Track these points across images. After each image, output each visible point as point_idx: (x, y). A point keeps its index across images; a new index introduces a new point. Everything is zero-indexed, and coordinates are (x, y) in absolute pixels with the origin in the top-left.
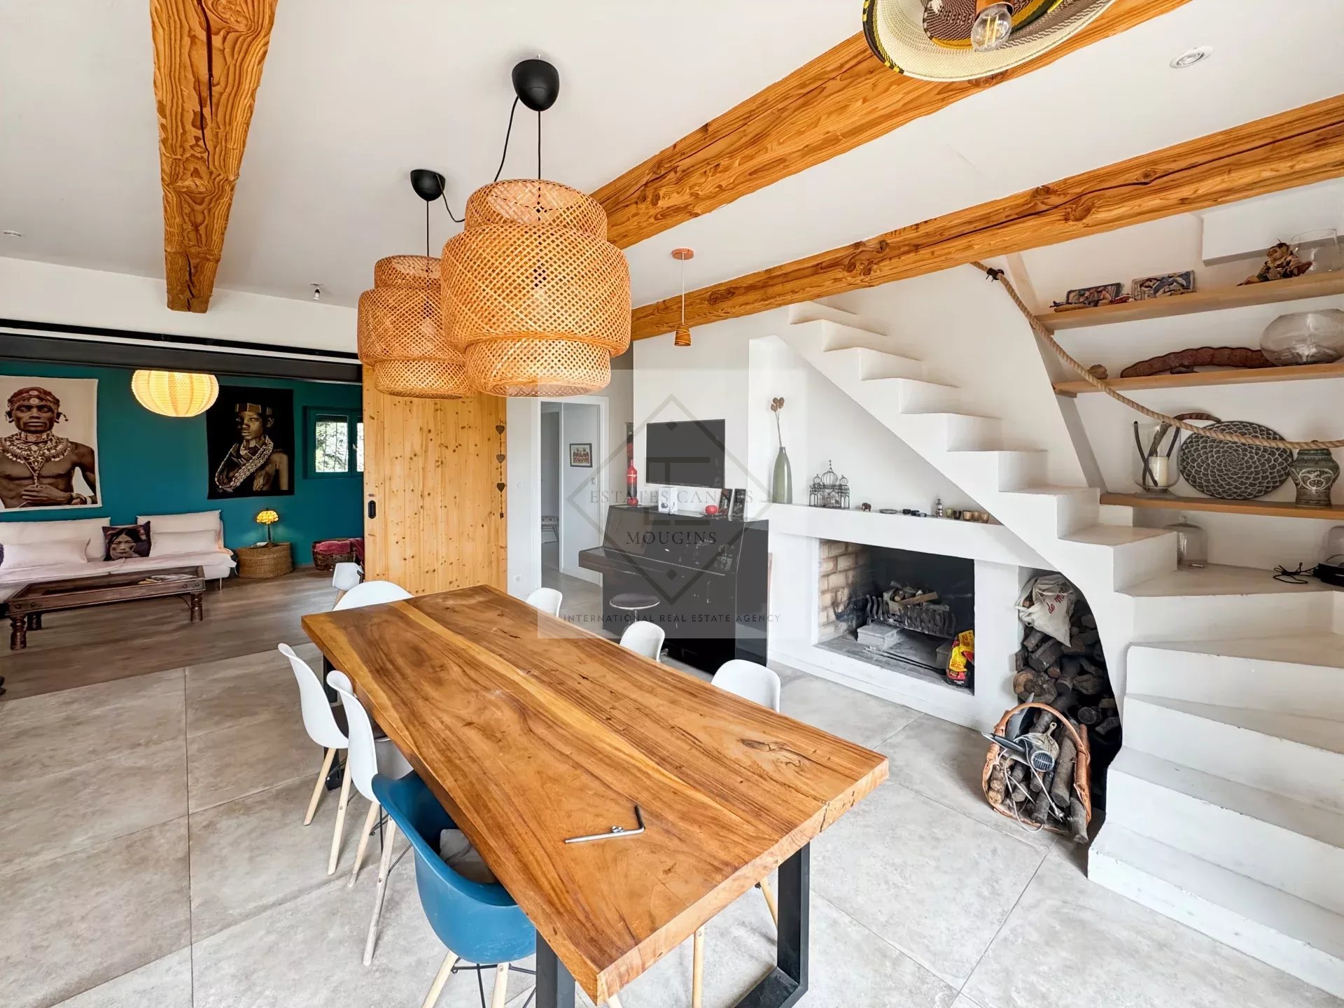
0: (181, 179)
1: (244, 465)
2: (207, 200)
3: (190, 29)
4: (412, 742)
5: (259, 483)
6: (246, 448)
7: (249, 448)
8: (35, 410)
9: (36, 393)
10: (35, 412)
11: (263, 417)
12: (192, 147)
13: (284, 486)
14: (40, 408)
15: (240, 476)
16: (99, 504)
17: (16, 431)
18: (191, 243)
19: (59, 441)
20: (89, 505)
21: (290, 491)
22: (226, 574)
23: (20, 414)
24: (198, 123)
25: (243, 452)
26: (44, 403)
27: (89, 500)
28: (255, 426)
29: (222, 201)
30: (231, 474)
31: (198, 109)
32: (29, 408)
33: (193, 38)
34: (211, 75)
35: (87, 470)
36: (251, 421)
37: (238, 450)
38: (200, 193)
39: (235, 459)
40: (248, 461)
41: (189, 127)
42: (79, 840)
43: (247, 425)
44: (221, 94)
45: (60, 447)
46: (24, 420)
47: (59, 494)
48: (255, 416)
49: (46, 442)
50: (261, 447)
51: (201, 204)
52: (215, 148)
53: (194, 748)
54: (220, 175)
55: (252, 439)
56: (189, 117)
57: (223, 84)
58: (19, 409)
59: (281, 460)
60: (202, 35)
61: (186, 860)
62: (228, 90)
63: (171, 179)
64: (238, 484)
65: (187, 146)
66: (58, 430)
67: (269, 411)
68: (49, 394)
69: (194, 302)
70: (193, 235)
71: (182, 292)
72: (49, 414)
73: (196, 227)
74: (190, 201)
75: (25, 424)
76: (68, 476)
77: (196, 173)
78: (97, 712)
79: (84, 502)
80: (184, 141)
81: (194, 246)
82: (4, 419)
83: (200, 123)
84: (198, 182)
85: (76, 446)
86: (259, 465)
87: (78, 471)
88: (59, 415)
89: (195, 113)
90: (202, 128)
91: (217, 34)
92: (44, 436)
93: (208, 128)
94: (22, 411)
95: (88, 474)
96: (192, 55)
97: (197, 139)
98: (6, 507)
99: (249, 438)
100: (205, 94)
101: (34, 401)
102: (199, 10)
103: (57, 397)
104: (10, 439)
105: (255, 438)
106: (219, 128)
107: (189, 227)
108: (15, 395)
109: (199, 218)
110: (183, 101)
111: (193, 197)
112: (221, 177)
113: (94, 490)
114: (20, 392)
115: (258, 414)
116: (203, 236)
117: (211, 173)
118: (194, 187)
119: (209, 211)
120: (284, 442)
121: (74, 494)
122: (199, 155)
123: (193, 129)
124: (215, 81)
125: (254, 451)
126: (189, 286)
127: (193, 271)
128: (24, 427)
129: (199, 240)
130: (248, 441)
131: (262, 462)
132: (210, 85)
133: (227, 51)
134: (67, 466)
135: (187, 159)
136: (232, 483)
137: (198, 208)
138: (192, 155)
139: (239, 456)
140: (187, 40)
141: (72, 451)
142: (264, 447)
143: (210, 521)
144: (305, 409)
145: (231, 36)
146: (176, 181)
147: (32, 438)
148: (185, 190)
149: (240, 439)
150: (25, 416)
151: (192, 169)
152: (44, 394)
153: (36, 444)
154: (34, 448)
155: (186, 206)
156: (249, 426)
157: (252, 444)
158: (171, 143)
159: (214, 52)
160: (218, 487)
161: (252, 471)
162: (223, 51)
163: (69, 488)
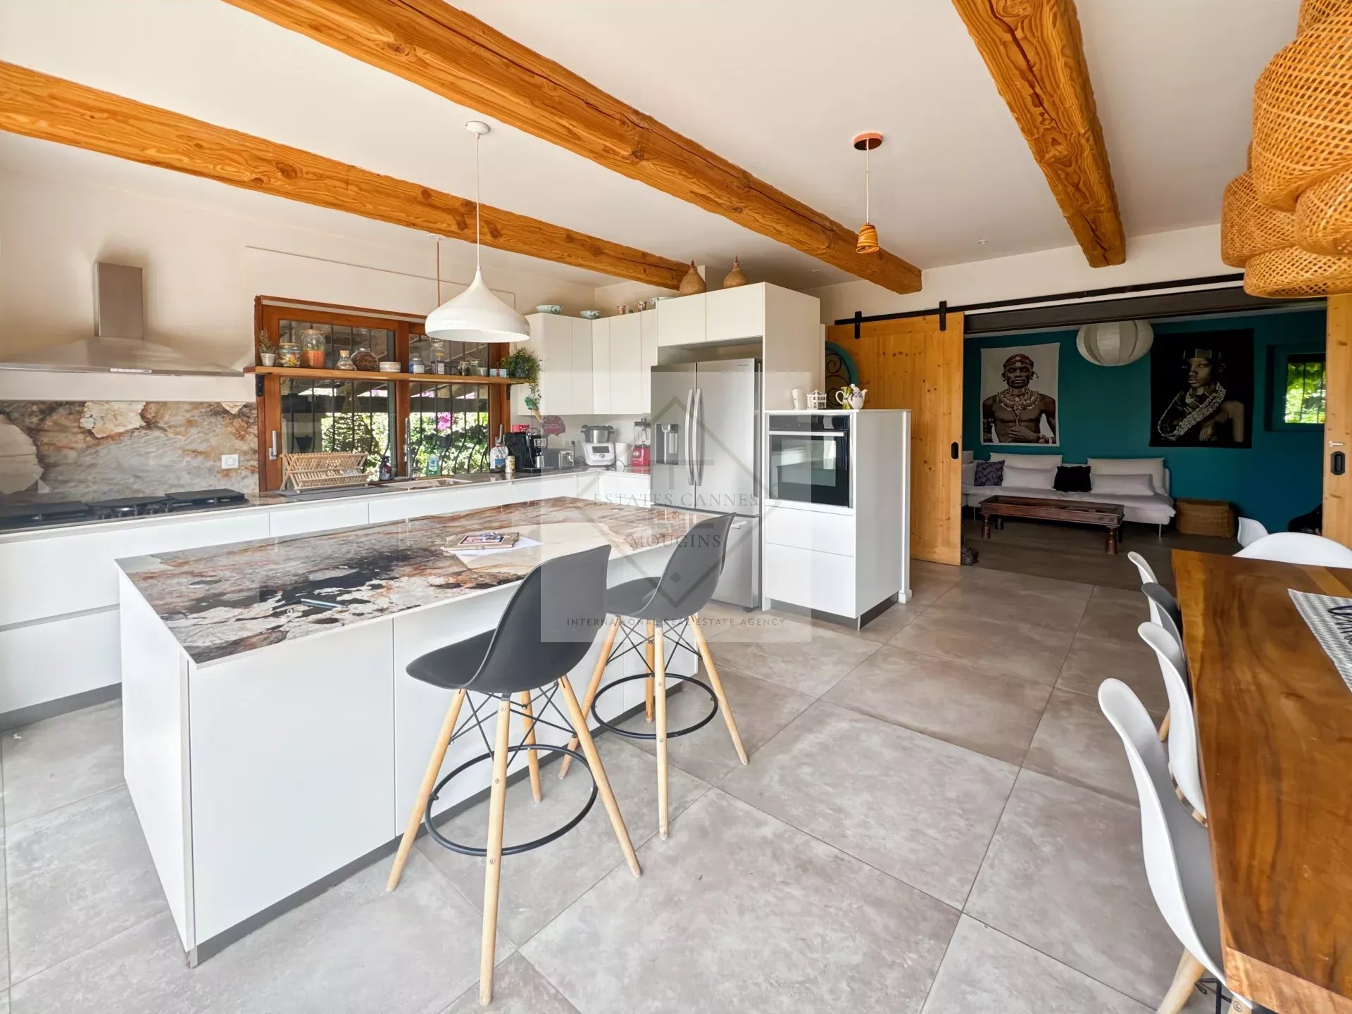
0: (1047, 152)
1: (1190, 413)
2: (1073, 159)
3: (1000, 40)
4: (1197, 673)
5: (1206, 432)
6: (1192, 396)
7: (1197, 396)
8: (1018, 371)
9: (1019, 358)
10: (1018, 373)
11: (1212, 363)
12: (1041, 123)
13: (1239, 436)
14: (1021, 369)
15: (1184, 426)
16: (1058, 444)
17: (1007, 387)
18: (1080, 203)
19: (1032, 393)
20: (1050, 445)
21: (1247, 443)
22: (1166, 522)
23: (1010, 375)
24: (1037, 101)
25: (1189, 400)
26: (1024, 365)
27: (1051, 440)
28: (1203, 372)
29: (1085, 155)
30: (1175, 423)
31: (1032, 91)
32: (1015, 370)
33: (1005, 44)
34: (1028, 61)
35: (1050, 416)
36: (1199, 367)
37: (1183, 398)
38: (1065, 157)
39: (1180, 408)
40: (1194, 409)
41: (1033, 109)
42: (984, 663)
43: (1194, 372)
44: (1040, 70)
45: (1033, 398)
46: (1011, 379)
47: (1032, 435)
48: (1205, 362)
49: (1024, 395)
50: (1211, 394)
51: (1070, 166)
52: (1057, 113)
53: (1077, 645)
54: (1072, 133)
55: (1200, 386)
56: (1029, 101)
57: (1038, 62)
58: (1009, 371)
59: (1235, 410)
60: (1008, 37)
61: (1041, 714)
62: (1044, 62)
63: (1040, 155)
64: (1182, 433)
65: (1038, 124)
66: (1033, 385)
67: (1220, 355)
68: (1028, 358)
69: (1108, 255)
70: (1078, 195)
71: (1094, 249)
72: (1027, 374)
73: (1076, 187)
74: (1062, 167)
75: (1013, 381)
76: (1037, 421)
77: (1055, 142)
78: (1023, 592)
79: (1047, 442)
80: (1034, 121)
81: (1082, 204)
82: (1000, 378)
83: (1038, 101)
84: (1059, 148)
85: (1043, 397)
86: (1207, 414)
87: (1044, 416)
88: (1033, 373)
89: (1031, 96)
90: (1041, 104)
91: (1016, 29)
92: (1023, 390)
93: (1045, 100)
94: (1011, 373)
95: (1051, 419)
96: (1010, 56)
97: (1042, 115)
98: (1000, 442)
99: (1195, 385)
100: (1031, 77)
101: (1019, 365)
102: (997, 21)
103: (1032, 360)
104: (1003, 393)
105: (1203, 385)
106: (1053, 96)
107: (1071, 189)
108: (1007, 361)
109: (1076, 179)
110: (1020, 92)
111: (1063, 162)
112: (1074, 135)
113: (1054, 433)
114: (1010, 359)
115: (1207, 359)
116: (1085, 191)
117: (1066, 135)
118: (1058, 154)
119: (1079, 168)
120: (1240, 389)
121: (1041, 435)
122: (1049, 127)
123: (1037, 109)
124: (1032, 62)
125: (1201, 399)
126: (1097, 242)
127: (1093, 226)
128: (1012, 384)
129: (1084, 197)
130: (1195, 389)
131: (1211, 410)
132: (1030, 68)
133: (1029, 35)
134: (1037, 413)
135: (1043, 135)
136: (1175, 432)
137: (1070, 170)
138: (1045, 129)
139: (1185, 405)
140: (1002, 48)
141: (1041, 400)
142: (1214, 394)
143: (1152, 468)
144: (1271, 350)
145: (1026, 21)
146: (1044, 156)
147: (1016, 391)
148: (1053, 160)
149: (1187, 386)
150: (1012, 375)
151: (1050, 140)
152: (1024, 359)
153: (1018, 396)
154: (1017, 399)
155: (1060, 172)
156: (1197, 373)
157: (1200, 392)
158: (1028, 129)
159: (1021, 43)
160: (1160, 434)
161: (1198, 420)
162: (1026, 38)
163: (1037, 430)
